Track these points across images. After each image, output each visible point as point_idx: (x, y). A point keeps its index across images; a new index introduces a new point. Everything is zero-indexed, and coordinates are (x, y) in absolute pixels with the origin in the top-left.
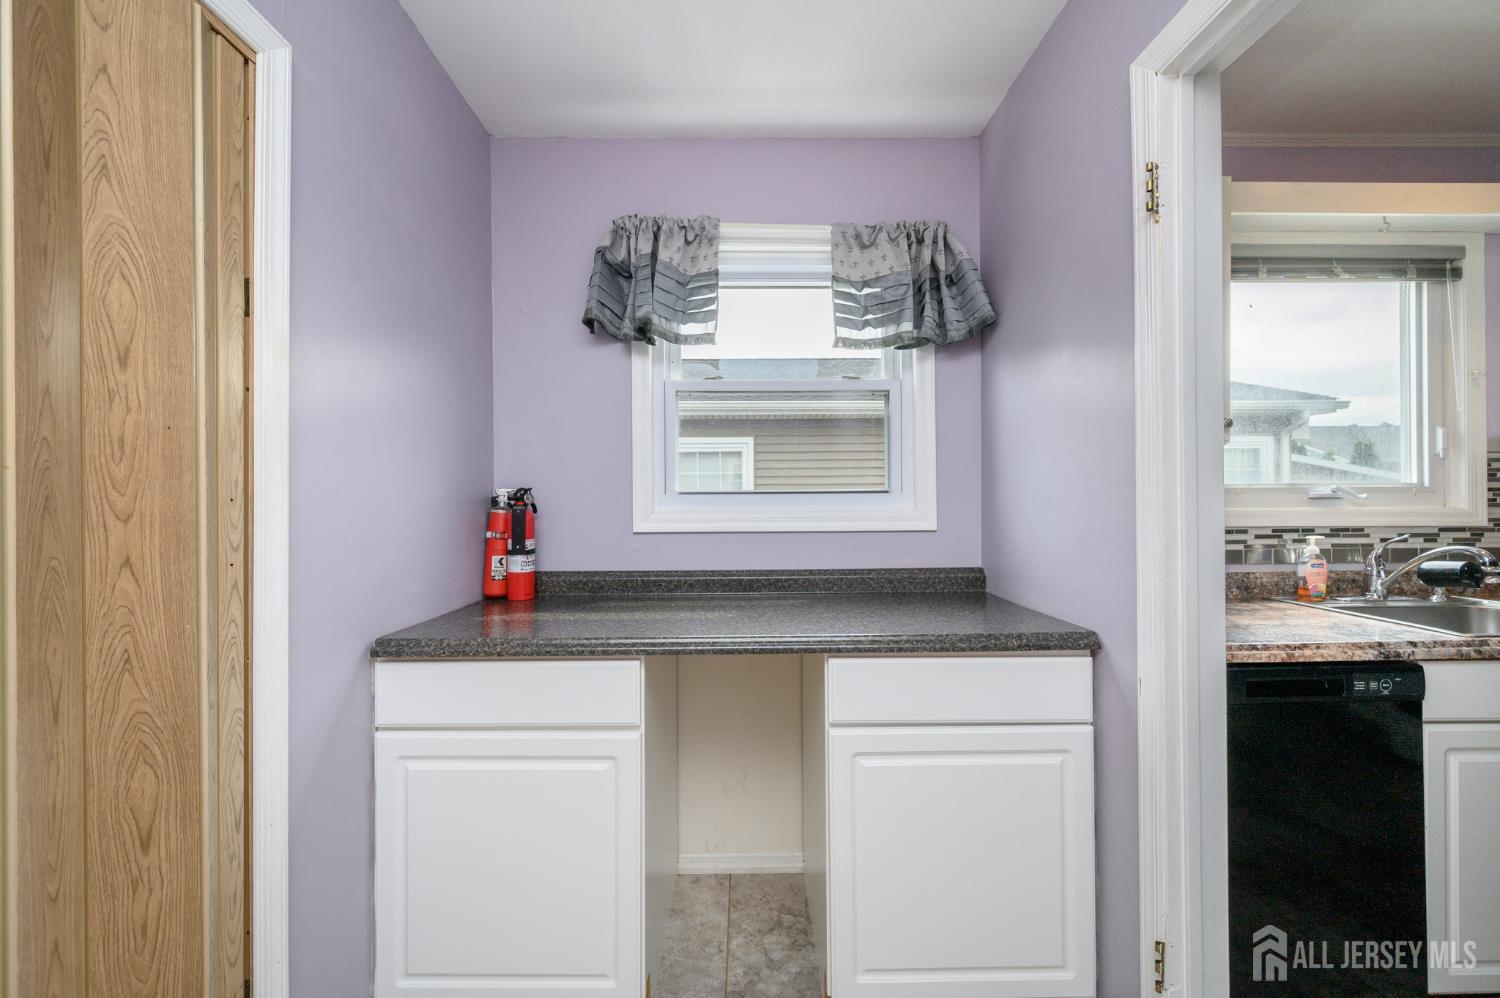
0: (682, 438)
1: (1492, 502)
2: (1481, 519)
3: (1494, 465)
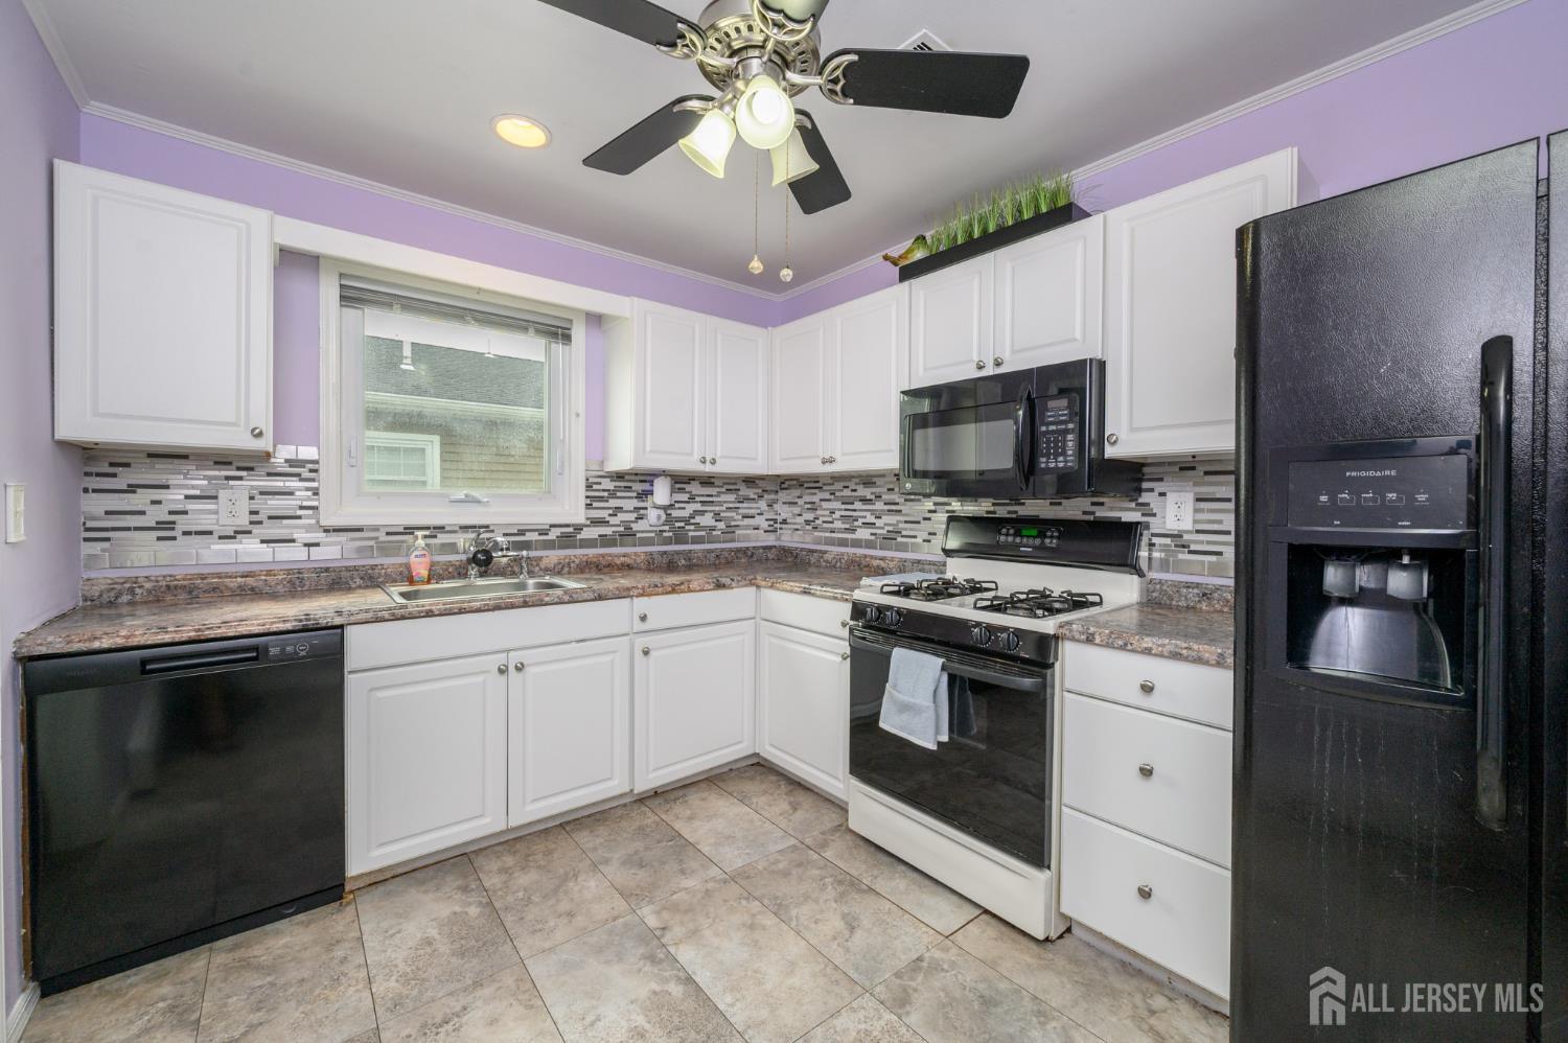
0: (371, 433)
1: (589, 506)
2: (580, 519)
3: (591, 480)
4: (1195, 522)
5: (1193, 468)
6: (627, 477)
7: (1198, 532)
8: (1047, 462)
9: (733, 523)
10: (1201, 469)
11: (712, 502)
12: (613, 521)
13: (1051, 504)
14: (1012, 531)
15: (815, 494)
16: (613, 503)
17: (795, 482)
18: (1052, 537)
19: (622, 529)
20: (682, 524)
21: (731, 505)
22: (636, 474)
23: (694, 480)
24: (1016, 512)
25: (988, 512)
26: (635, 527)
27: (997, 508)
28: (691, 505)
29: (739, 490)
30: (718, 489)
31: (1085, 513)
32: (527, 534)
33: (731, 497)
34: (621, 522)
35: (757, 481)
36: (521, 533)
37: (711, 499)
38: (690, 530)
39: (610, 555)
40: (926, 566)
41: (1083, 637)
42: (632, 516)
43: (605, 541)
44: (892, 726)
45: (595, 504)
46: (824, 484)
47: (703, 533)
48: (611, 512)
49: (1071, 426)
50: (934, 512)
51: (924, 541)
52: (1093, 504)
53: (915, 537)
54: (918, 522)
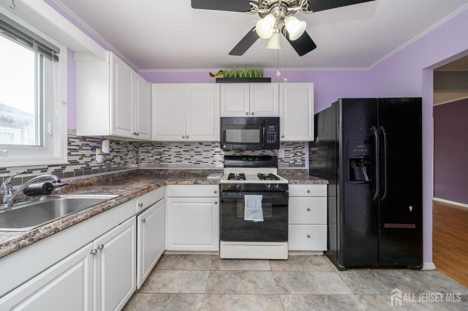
1: (69, 154)
2: (65, 161)
3: (70, 140)
4: (285, 155)
5: (284, 144)
6: (87, 139)
7: (285, 158)
8: (269, 141)
9: (126, 161)
10: (285, 144)
11: (120, 152)
12: (81, 162)
13: (252, 152)
14: (245, 159)
15: (161, 149)
16: (81, 152)
17: (149, 144)
18: (257, 160)
19: (85, 166)
20: (109, 162)
21: (125, 153)
22: (91, 138)
23: (113, 142)
24: (242, 154)
25: (233, 154)
26: (91, 164)
27: (236, 153)
28: (113, 153)
29: (128, 147)
30: (121, 146)
31: (261, 154)
32: (34, 172)
33: (125, 150)
34: (85, 162)
35: (133, 143)
36: (30, 171)
37: (119, 150)
38: (112, 165)
39: (81, 180)
40: (213, 171)
41: (295, 183)
42: (89, 159)
43: (78, 173)
44: (251, 218)
45: (72, 153)
46: (166, 145)
47: (117, 166)
48: (80, 157)
49: (275, 133)
50: (215, 154)
51: (211, 163)
52: (263, 152)
53: (208, 162)
54: (209, 158)
